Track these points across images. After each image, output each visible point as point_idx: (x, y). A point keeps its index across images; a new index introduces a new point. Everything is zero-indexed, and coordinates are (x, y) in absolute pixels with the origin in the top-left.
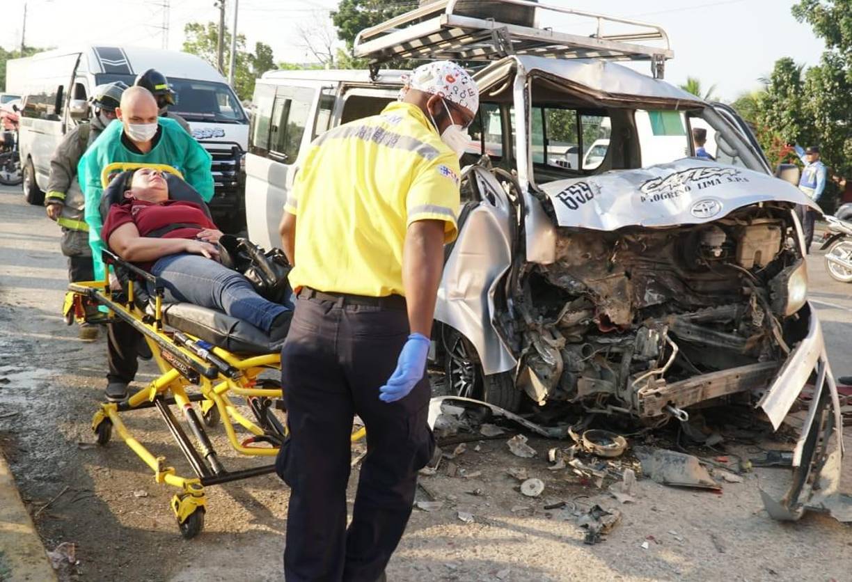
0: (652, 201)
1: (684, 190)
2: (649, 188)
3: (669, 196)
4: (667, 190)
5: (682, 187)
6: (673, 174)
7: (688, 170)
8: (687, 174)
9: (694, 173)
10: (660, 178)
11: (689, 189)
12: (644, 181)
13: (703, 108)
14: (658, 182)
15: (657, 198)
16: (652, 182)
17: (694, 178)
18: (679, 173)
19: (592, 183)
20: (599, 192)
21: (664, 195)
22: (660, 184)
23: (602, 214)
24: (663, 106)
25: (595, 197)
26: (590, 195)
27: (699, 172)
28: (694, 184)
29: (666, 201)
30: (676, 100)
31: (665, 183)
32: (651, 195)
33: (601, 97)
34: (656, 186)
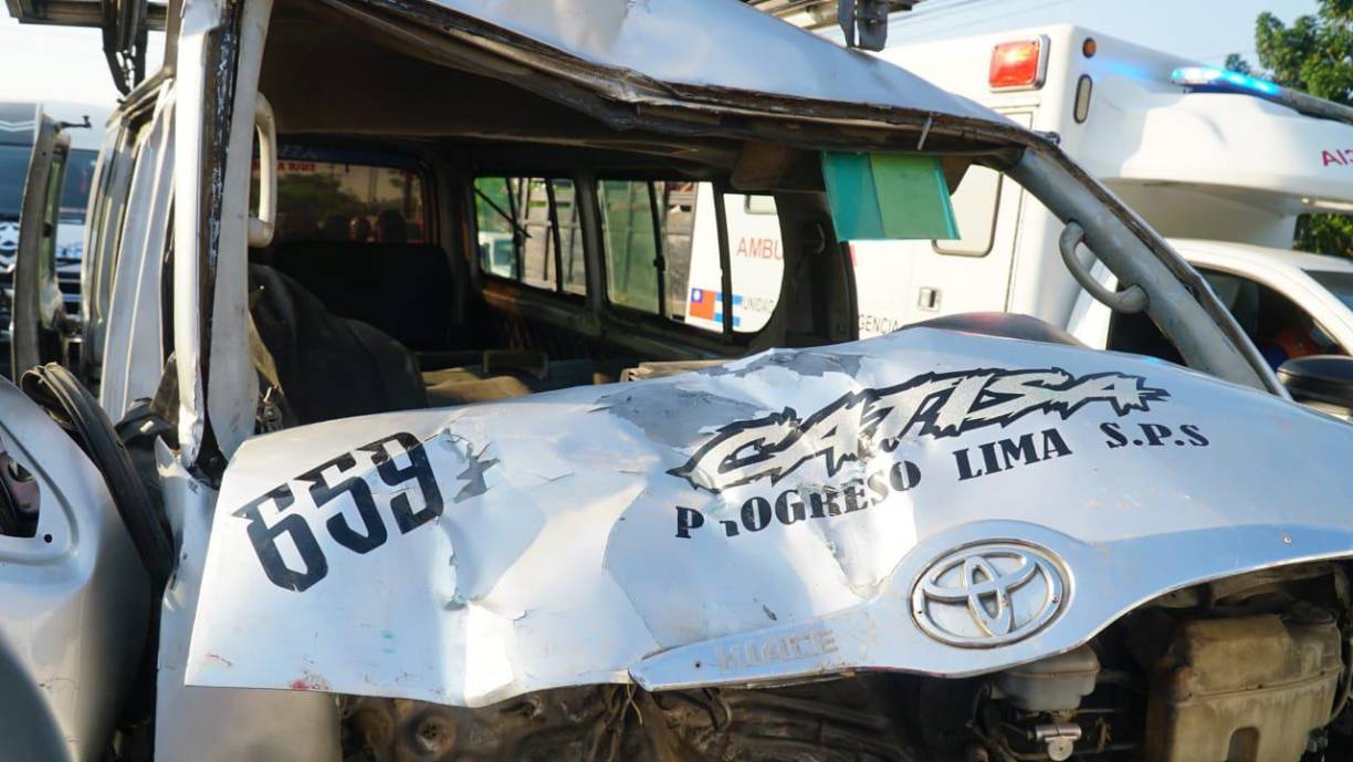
0: (731, 529)
1: (886, 480)
2: (732, 462)
3: (819, 505)
4: (814, 475)
5: (881, 464)
6: (846, 401)
7: (918, 381)
8: (910, 402)
9: (944, 396)
10: (789, 414)
11: (915, 475)
12: (714, 429)
13: (1024, 147)
14: (775, 434)
15: (758, 514)
16: (750, 435)
17: (942, 422)
18: (874, 395)
19: (450, 442)
20: (476, 487)
21: (793, 499)
22: (787, 443)
23: (455, 606)
24: (881, 139)
25: (449, 508)
26: (417, 504)
27: (968, 390)
28: (936, 453)
29: (800, 535)
30: (924, 115)
31: (809, 443)
32: (733, 499)
33: (632, 97)
34: (765, 452)
